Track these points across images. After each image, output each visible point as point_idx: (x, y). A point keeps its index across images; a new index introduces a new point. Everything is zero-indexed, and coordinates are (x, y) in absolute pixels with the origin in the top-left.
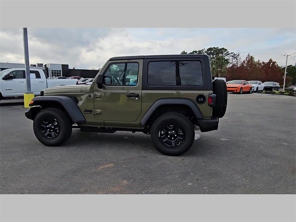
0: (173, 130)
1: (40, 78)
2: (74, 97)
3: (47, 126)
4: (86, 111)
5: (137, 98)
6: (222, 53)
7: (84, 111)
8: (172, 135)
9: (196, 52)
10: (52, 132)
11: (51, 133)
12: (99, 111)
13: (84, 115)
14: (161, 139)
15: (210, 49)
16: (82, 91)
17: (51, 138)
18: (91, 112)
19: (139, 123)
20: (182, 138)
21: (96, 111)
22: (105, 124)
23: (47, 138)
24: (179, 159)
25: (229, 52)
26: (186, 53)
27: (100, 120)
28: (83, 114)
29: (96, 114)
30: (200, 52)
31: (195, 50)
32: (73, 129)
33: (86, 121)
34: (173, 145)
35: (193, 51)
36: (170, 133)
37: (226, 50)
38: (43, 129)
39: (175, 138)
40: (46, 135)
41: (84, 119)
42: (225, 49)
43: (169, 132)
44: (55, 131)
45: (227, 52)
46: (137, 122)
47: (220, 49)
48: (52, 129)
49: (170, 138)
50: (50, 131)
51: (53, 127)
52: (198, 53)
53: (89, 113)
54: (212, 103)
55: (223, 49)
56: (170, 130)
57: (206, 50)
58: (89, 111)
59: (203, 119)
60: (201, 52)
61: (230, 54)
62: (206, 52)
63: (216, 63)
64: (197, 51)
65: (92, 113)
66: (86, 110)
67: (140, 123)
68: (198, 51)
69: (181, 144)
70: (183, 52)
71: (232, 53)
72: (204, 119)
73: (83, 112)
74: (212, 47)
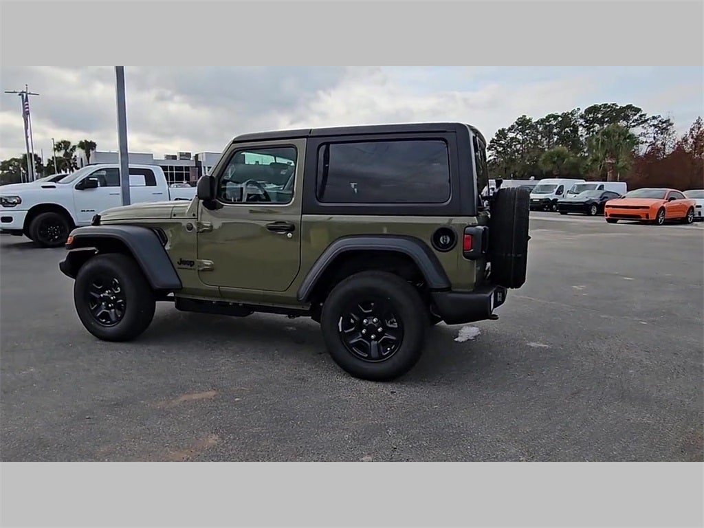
0: (373, 315)
1: (155, 185)
2: (158, 230)
3: (102, 295)
4: (182, 262)
5: (290, 235)
6: (626, 118)
7: (178, 263)
8: (372, 329)
9: (555, 117)
10: (112, 308)
11: (108, 311)
12: (207, 262)
13: (179, 272)
14: (344, 337)
15: (594, 109)
16: (175, 215)
17: (109, 322)
18: (191, 266)
19: (295, 296)
20: (394, 336)
21: (201, 263)
22: (221, 294)
23: (101, 322)
24: (383, 389)
25: (645, 115)
26: (530, 120)
27: (212, 284)
28: (177, 269)
29: (202, 270)
30: (565, 116)
31: (554, 113)
32: (157, 302)
33: (183, 286)
34: (374, 353)
35: (547, 115)
36: (367, 323)
37: (638, 110)
38: (94, 300)
39: (379, 335)
40: (99, 314)
41: (179, 282)
42: (634, 107)
43: (365, 321)
44: (118, 306)
45: (641, 116)
46: (291, 293)
47: (622, 108)
48: (111, 302)
49: (367, 337)
50: (106, 307)
51: (112, 298)
52: (560, 119)
53: (189, 267)
54: (472, 250)
55: (629, 107)
56: (366, 316)
57: (582, 111)
58: (188, 263)
59: (449, 289)
60: (570, 116)
61: (648, 120)
62: (582, 117)
63: (602, 143)
64: (559, 116)
65: (192, 268)
66: (181, 259)
67: (298, 295)
68: (560, 114)
69: (392, 351)
70: (521, 118)
71: (654, 118)
72: (454, 290)
73: (177, 266)
74: (600, 104)
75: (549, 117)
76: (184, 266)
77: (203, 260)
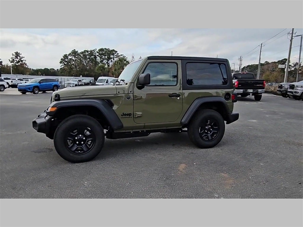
0: (209, 125)
2: (107, 100)
3: (76, 138)
4: (124, 115)
5: (178, 98)
6: (113, 54)
7: (122, 115)
9: (88, 51)
11: (81, 146)
13: (122, 120)
14: (201, 134)
15: (101, 50)
16: (119, 92)
18: (130, 116)
20: (216, 131)
23: (77, 153)
25: (119, 54)
26: (77, 52)
27: (141, 123)
29: (137, 117)
30: (91, 51)
31: (87, 50)
33: (124, 126)
35: (84, 50)
36: (207, 128)
37: (117, 52)
39: (211, 132)
40: (74, 149)
41: (121, 125)
42: (115, 51)
45: (117, 54)
46: (178, 122)
47: (111, 50)
49: (207, 133)
50: (80, 144)
51: (84, 138)
52: (89, 52)
53: (129, 116)
55: (113, 50)
57: (97, 50)
58: (128, 115)
60: (93, 52)
61: (119, 56)
62: (98, 52)
63: (119, 64)
64: (89, 51)
66: (123, 113)
67: (181, 122)
68: (89, 50)
70: (74, 50)
71: (121, 55)
73: (120, 117)
74: (104, 48)
75: (85, 51)
76: (125, 117)
77: (137, 113)
